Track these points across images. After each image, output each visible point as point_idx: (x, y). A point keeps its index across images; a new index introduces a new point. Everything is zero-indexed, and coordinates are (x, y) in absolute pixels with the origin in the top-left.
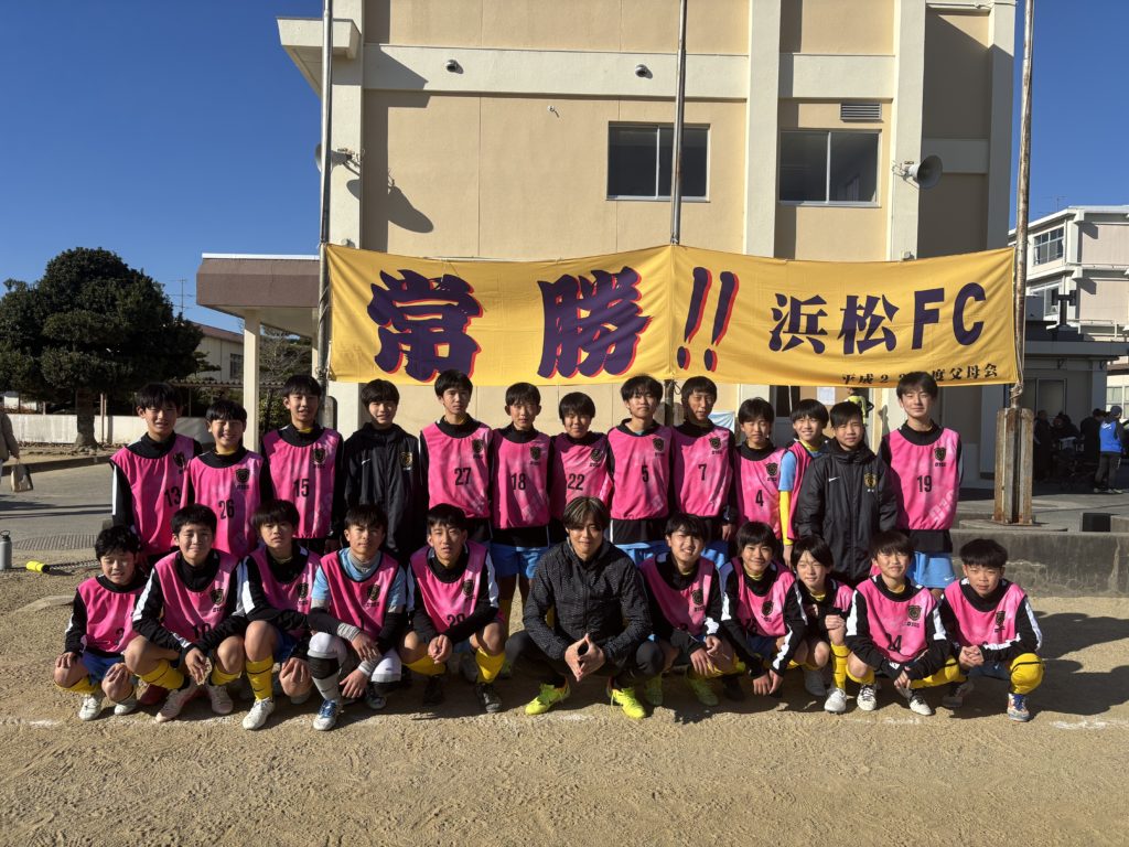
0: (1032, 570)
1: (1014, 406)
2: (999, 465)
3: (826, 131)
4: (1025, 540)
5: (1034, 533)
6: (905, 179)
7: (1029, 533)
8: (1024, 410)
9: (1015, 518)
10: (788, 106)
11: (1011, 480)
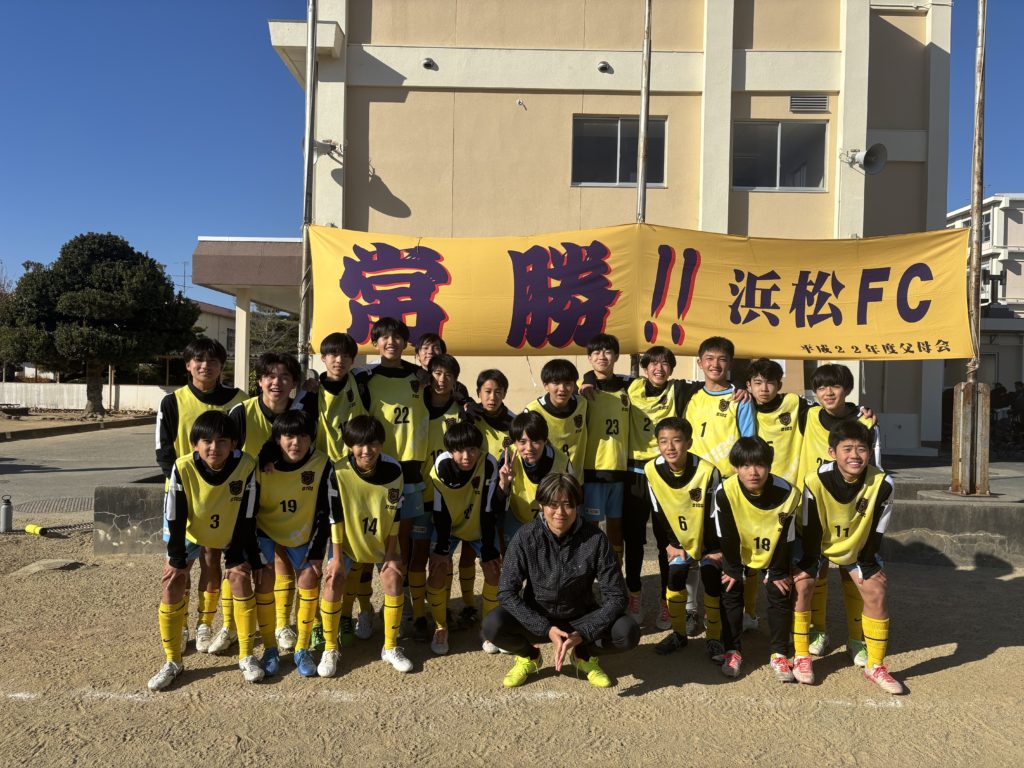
0: (992, 541)
1: (971, 381)
2: (956, 437)
3: (776, 122)
4: (985, 511)
5: (993, 505)
6: (851, 166)
7: (986, 504)
8: (981, 385)
9: (973, 489)
10: (741, 98)
11: (969, 453)
